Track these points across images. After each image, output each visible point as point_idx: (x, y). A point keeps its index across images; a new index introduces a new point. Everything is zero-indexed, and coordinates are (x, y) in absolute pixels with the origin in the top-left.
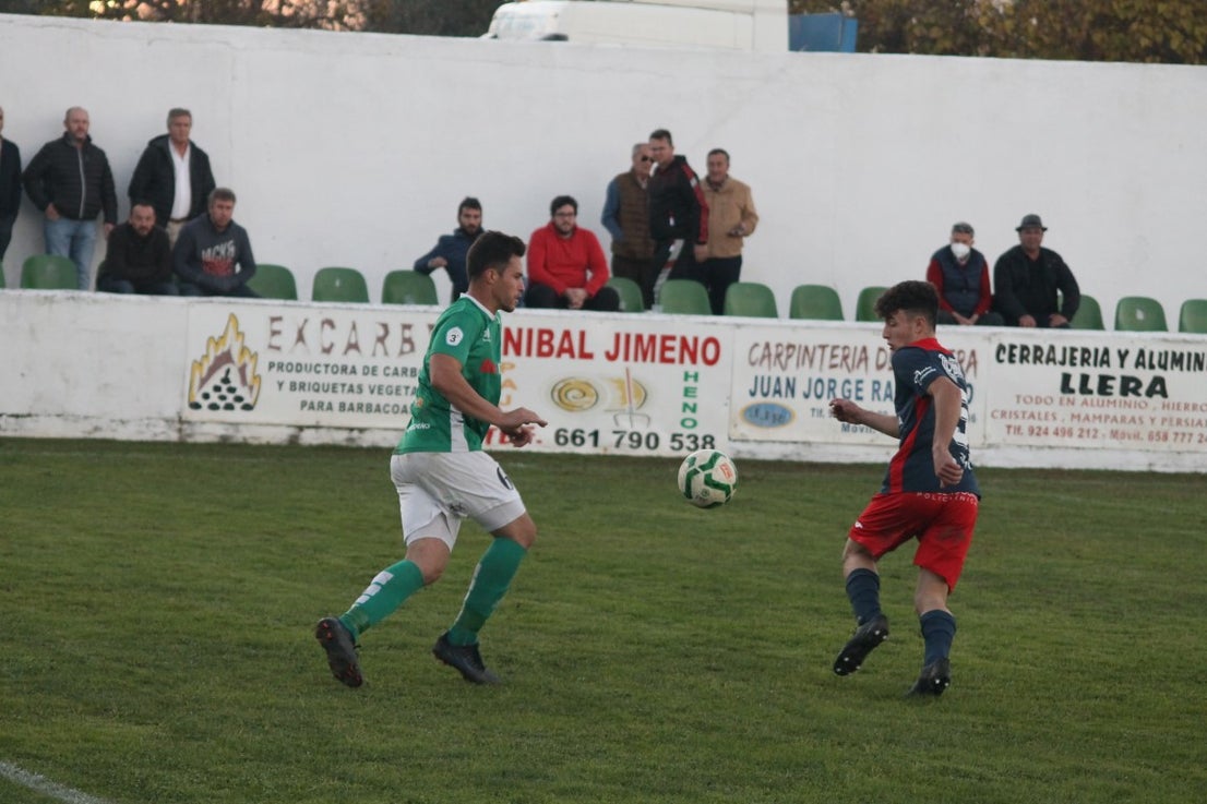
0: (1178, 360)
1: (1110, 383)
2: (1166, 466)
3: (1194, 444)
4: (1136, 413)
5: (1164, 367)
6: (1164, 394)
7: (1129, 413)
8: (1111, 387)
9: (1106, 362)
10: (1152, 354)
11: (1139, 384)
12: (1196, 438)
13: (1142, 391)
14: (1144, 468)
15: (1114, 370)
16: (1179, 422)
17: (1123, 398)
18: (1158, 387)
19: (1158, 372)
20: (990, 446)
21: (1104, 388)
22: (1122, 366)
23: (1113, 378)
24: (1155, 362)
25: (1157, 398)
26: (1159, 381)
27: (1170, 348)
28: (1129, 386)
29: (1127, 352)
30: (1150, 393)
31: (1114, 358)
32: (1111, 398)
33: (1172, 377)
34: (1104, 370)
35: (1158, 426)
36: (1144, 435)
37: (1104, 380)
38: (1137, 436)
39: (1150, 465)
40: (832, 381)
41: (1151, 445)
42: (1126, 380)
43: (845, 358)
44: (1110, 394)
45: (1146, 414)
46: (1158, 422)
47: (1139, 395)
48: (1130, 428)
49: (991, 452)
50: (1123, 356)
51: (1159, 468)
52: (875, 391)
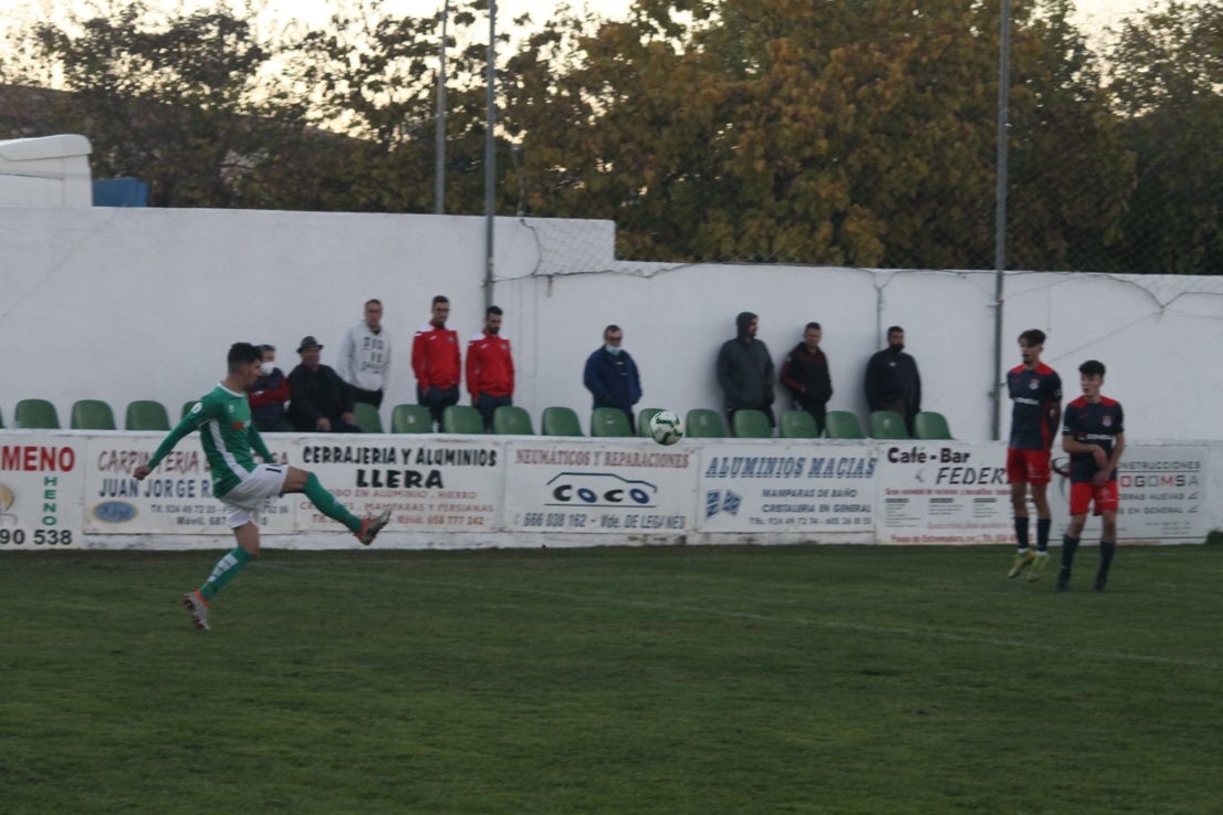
0: (450, 457)
1: (396, 477)
2: (442, 544)
3: (465, 527)
4: (418, 501)
5: (439, 462)
6: (439, 484)
7: (411, 501)
8: (396, 480)
9: (392, 460)
10: (429, 452)
11: (419, 477)
12: (466, 521)
13: (423, 482)
14: (425, 547)
15: (399, 466)
16: (452, 507)
17: (407, 489)
18: (435, 480)
19: (435, 467)
20: (300, 532)
21: (391, 482)
22: (406, 462)
23: (398, 473)
24: (432, 458)
25: (435, 488)
26: (435, 474)
27: (444, 446)
28: (412, 479)
29: (409, 451)
30: (429, 484)
31: (399, 456)
32: (397, 489)
33: (446, 470)
34: (392, 467)
35: (435, 512)
36: (425, 520)
37: (391, 474)
38: (418, 520)
39: (430, 544)
40: (168, 481)
41: (430, 528)
42: (409, 474)
43: (179, 462)
44: (396, 486)
45: (426, 501)
46: (435, 508)
47: (419, 486)
48: (414, 514)
49: (300, 538)
50: (406, 454)
51: (437, 547)
52: (205, 489)
